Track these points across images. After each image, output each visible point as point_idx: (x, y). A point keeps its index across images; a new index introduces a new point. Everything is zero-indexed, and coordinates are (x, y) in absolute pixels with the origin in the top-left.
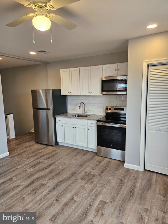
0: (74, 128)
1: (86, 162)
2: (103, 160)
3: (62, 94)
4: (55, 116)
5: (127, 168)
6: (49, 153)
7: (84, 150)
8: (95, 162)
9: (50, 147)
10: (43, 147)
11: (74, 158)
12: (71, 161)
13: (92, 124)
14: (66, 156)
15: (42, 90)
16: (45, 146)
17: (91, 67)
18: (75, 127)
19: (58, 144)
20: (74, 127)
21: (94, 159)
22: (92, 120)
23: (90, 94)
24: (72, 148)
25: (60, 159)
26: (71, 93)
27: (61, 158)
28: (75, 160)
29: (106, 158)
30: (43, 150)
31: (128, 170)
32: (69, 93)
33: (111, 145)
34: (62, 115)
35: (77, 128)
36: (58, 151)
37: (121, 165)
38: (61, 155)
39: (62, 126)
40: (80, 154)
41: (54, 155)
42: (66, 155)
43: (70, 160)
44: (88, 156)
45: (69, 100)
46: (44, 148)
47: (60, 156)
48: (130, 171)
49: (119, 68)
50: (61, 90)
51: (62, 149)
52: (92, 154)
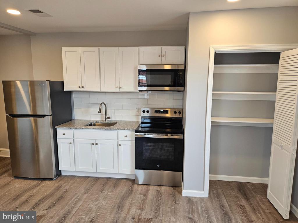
0: (95, 145)
1: (124, 198)
2: (148, 190)
3: (65, 90)
4: (56, 127)
5: (187, 197)
6: (51, 195)
7: (110, 178)
8: (138, 196)
9: (48, 183)
10: (34, 184)
11: (102, 195)
12: (98, 202)
13: (126, 136)
14: (86, 195)
15: (21, 82)
16: (35, 182)
17: (120, 48)
18: (97, 144)
19: (61, 174)
20: (93, 144)
21: (134, 191)
22: (127, 129)
23: (118, 90)
24: (89, 177)
25: (77, 202)
26: (83, 87)
27: (79, 200)
28: (105, 198)
29: (151, 186)
30: (35, 190)
31: (189, 200)
32: (79, 87)
33: (158, 166)
34: (65, 124)
35: (99, 145)
36: (67, 187)
37: (177, 194)
38: (76, 194)
39: (71, 143)
40: (107, 187)
41: (61, 198)
42: (86, 193)
43: (96, 200)
44: (122, 189)
45: (76, 99)
46: (36, 186)
47: (74, 196)
48: (193, 201)
49: (163, 53)
50: (63, 81)
51: (72, 182)
52: (127, 183)
